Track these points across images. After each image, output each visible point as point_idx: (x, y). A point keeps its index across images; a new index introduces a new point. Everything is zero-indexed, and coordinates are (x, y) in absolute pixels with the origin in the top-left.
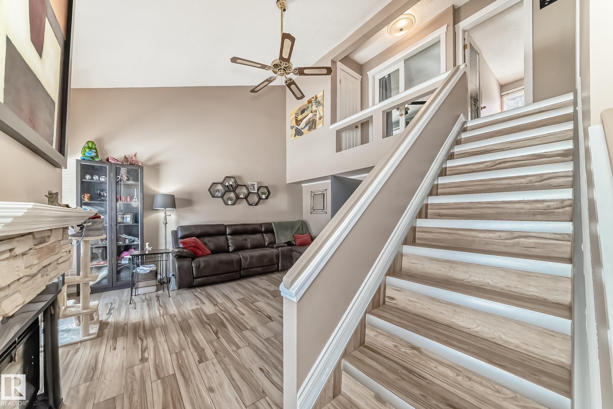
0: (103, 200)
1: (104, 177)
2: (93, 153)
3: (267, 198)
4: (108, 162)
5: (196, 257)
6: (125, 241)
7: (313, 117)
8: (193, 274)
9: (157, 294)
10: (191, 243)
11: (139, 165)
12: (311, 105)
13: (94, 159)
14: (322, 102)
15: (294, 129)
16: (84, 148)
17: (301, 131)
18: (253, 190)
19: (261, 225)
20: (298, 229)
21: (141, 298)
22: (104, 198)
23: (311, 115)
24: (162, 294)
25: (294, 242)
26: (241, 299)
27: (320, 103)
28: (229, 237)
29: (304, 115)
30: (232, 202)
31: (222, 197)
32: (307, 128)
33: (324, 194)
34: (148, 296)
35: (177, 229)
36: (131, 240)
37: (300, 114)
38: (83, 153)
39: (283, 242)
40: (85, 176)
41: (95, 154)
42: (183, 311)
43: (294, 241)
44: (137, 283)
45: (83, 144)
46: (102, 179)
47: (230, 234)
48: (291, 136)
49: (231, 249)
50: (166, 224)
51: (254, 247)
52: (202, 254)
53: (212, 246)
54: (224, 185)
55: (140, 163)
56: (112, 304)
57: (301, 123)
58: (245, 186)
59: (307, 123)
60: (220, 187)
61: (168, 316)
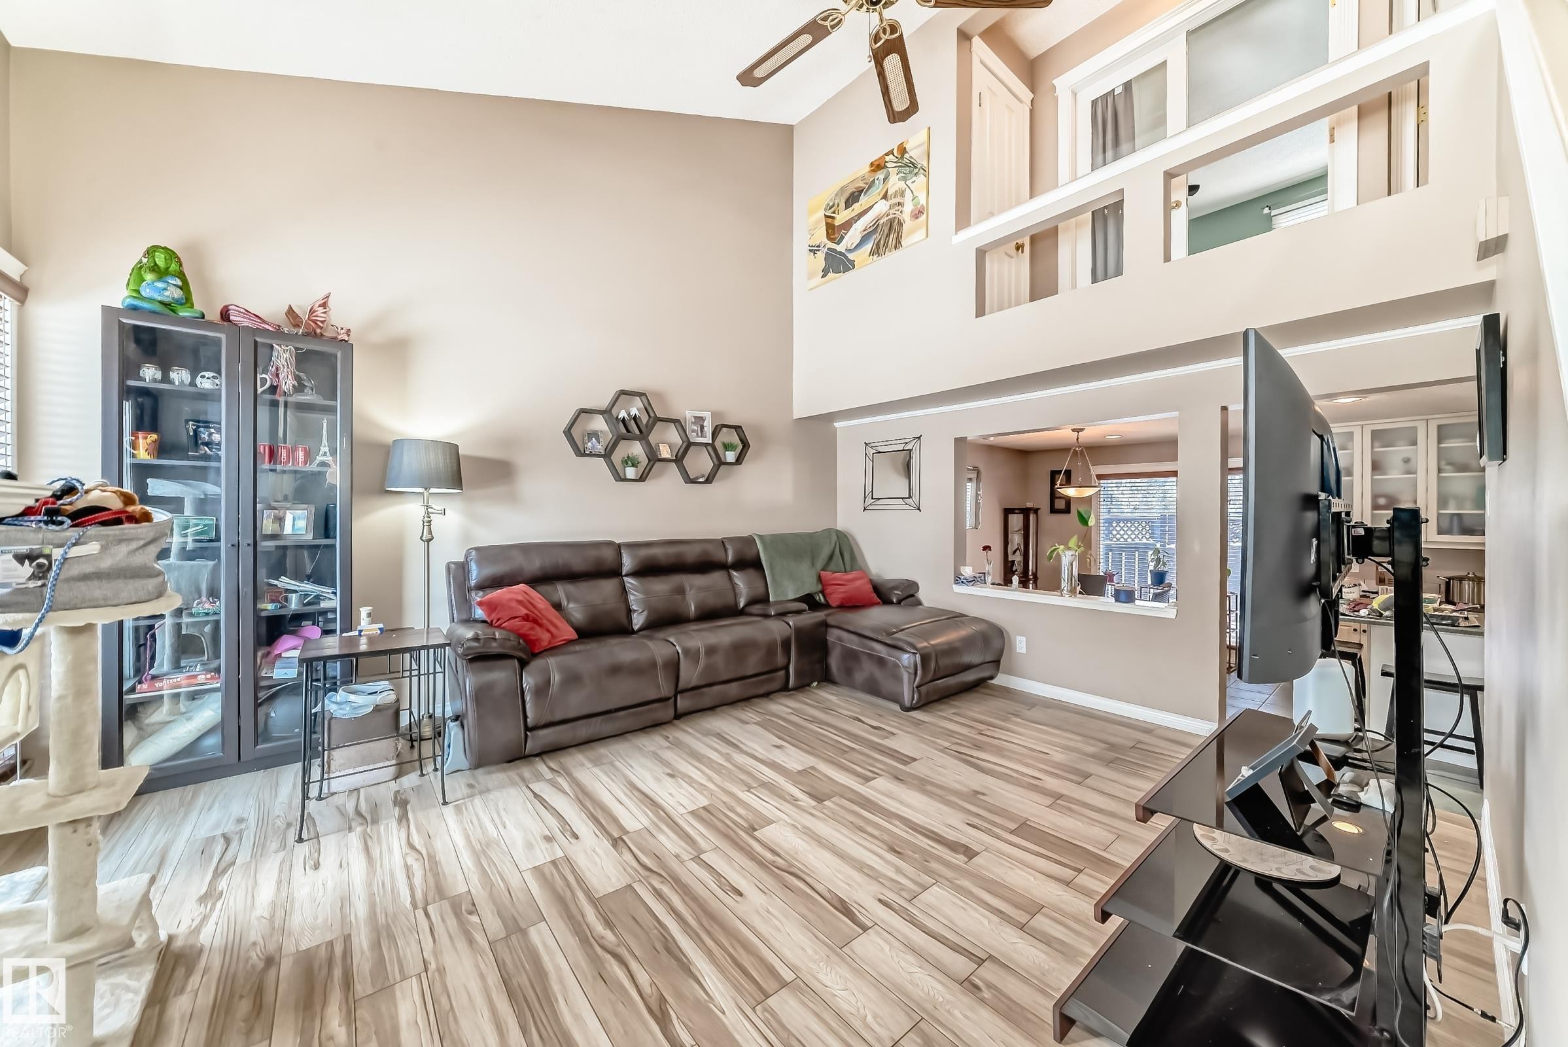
0: (206, 458)
1: (212, 374)
2: (173, 289)
3: (739, 460)
4: (225, 323)
5: (535, 655)
6: (286, 599)
7: (892, 212)
8: (525, 717)
9: (398, 792)
10: (514, 604)
11: (339, 337)
12: (882, 177)
13: (173, 311)
14: (925, 164)
15: (821, 256)
16: (139, 269)
17: (846, 257)
18: (700, 434)
19: (722, 542)
20: (831, 557)
21: (341, 812)
22: (209, 448)
23: (882, 207)
24: (417, 789)
25: (820, 595)
26: (702, 810)
27: (916, 167)
28: (629, 583)
29: (857, 208)
30: (637, 473)
31: (607, 455)
32: (869, 246)
33: (910, 451)
34: (366, 800)
35: (466, 557)
36: (306, 595)
37: (843, 205)
38: (132, 287)
39: (791, 596)
40: (139, 368)
41: (178, 294)
42: (503, 880)
43: (822, 592)
44: (326, 753)
45: (136, 254)
46: (204, 380)
47: (635, 574)
48: (811, 276)
49: (638, 621)
50: (429, 541)
51: (709, 615)
52: (550, 643)
53: (576, 612)
54: (615, 417)
55: (342, 331)
56: (227, 840)
57: (846, 234)
58: (677, 424)
59: (867, 232)
60: (599, 424)
61: (446, 905)
